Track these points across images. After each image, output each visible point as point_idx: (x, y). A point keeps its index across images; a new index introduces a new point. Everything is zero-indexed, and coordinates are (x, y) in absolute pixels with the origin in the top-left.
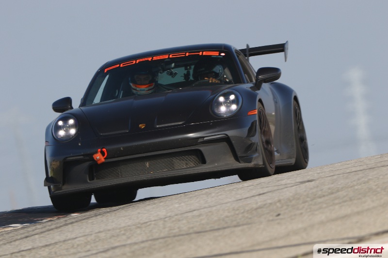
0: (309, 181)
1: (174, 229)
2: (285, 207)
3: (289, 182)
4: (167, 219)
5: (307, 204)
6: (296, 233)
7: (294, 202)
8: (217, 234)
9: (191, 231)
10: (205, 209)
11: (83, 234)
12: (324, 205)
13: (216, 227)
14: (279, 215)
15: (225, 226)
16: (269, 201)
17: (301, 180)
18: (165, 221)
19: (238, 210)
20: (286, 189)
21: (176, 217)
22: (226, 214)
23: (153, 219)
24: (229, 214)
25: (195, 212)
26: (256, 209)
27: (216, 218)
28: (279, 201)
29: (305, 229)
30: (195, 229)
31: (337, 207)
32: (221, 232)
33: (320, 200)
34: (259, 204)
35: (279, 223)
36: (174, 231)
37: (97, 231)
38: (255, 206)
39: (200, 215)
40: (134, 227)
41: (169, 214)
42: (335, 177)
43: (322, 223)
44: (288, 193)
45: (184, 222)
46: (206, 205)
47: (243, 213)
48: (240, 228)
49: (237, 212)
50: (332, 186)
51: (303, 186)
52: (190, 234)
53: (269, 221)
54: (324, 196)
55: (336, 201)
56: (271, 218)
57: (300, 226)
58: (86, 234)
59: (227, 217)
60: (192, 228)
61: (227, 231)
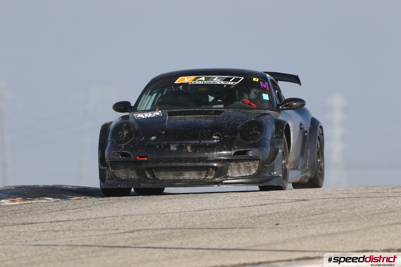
0: (303, 200)
1: (189, 223)
2: (283, 219)
3: (286, 198)
4: (182, 213)
5: (301, 219)
6: (291, 241)
7: (290, 216)
8: (225, 232)
9: (203, 226)
10: (215, 210)
11: (111, 215)
12: (316, 222)
13: (225, 227)
14: (278, 224)
15: (233, 226)
16: (269, 212)
17: (296, 198)
18: (180, 215)
19: (242, 215)
20: (284, 204)
21: (190, 213)
22: (233, 217)
23: (170, 212)
24: (236, 218)
25: (206, 211)
26: (258, 217)
27: (224, 219)
28: (278, 213)
29: (299, 239)
30: (207, 225)
31: (326, 225)
32: (229, 231)
33: (312, 217)
34: (261, 213)
35: (277, 231)
36: (189, 224)
37: (122, 214)
38: (257, 214)
39: (210, 215)
40: (155, 215)
41: (184, 210)
42: (326, 200)
43: (313, 236)
44: (286, 207)
45: (197, 218)
46: (216, 207)
47: (247, 218)
48: (245, 230)
49: (242, 217)
50: (323, 207)
51: (299, 203)
52: (203, 228)
53: (269, 228)
54: (316, 214)
55: (326, 221)
56: (271, 226)
57: (295, 236)
58: (114, 215)
59: (234, 219)
60: (204, 224)
61: (234, 231)
